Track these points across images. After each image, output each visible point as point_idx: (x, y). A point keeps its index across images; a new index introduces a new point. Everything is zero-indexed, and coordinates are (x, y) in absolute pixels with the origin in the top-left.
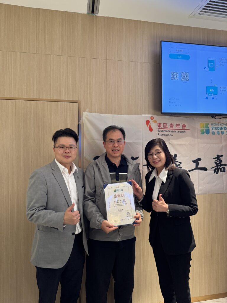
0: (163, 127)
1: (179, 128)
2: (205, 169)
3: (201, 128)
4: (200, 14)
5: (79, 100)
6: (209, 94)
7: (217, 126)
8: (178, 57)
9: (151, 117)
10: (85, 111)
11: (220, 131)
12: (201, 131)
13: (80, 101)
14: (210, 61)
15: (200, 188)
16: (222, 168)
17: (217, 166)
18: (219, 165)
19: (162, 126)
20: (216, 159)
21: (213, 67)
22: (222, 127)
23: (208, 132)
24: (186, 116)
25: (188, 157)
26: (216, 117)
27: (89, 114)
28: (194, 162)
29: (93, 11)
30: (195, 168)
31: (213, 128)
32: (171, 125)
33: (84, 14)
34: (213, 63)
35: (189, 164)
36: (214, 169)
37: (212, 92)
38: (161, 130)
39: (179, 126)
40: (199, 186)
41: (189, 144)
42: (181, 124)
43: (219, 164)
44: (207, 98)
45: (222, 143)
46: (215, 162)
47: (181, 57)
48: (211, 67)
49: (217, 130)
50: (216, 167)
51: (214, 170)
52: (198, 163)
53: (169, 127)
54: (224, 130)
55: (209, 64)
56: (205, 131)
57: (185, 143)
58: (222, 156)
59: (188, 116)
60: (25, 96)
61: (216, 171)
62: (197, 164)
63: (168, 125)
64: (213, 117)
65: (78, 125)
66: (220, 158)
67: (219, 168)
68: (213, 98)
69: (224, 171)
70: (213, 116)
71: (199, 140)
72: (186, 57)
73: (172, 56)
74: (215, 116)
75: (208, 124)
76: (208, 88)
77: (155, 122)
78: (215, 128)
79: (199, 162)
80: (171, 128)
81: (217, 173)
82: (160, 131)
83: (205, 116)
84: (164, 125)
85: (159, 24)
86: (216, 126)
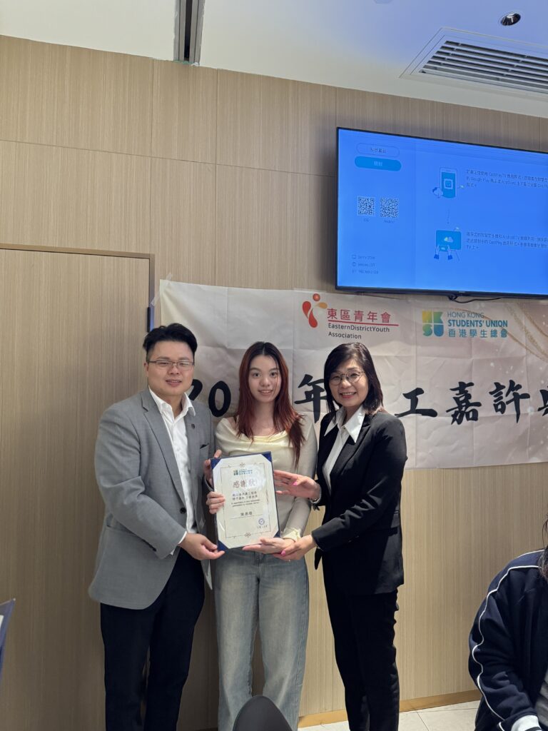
0: (339, 319)
1: (375, 322)
2: (432, 413)
3: (425, 321)
4: (423, 72)
5: (152, 253)
6: (443, 249)
7: (461, 319)
8: (376, 163)
9: (314, 295)
10: (164, 278)
11: (467, 329)
12: (424, 330)
13: (154, 255)
14: (444, 175)
15: (420, 454)
16: (470, 411)
17: (460, 407)
18: (464, 404)
19: (338, 317)
20: (458, 392)
21: (452, 188)
22: (472, 320)
23: (439, 331)
24: (392, 296)
25: (393, 385)
26: (459, 299)
27: (172, 284)
28: (406, 396)
29: (187, 56)
30: (409, 409)
31: (451, 322)
32: (359, 315)
33: (167, 61)
34: (452, 181)
35: (396, 400)
36: (453, 412)
37: (449, 244)
38: (335, 323)
39: (375, 317)
40: (417, 450)
41: (396, 357)
42: (379, 312)
43: (463, 401)
44: (437, 257)
45: (471, 357)
46: (454, 398)
47: (380, 164)
48: (449, 188)
49: (461, 327)
50: (457, 410)
51: (453, 416)
52: (417, 400)
53: (352, 319)
54: (475, 328)
55: (443, 181)
56: (432, 328)
57: (387, 355)
58: (471, 384)
59: (396, 296)
60: (28, 242)
61: (458, 417)
62: (414, 402)
63: (351, 314)
64: (451, 299)
65: (149, 310)
66: (467, 389)
67: (464, 412)
68: (450, 257)
69: (475, 418)
70: (453, 296)
71: (419, 347)
72: (393, 165)
73: (362, 162)
74: (457, 297)
75: (440, 314)
76: (441, 235)
77: (323, 306)
78: (455, 323)
79: (418, 397)
80: (358, 321)
81: (459, 422)
82: (333, 327)
83: (434, 297)
84: (343, 314)
85: (335, 88)
86: (458, 319)
